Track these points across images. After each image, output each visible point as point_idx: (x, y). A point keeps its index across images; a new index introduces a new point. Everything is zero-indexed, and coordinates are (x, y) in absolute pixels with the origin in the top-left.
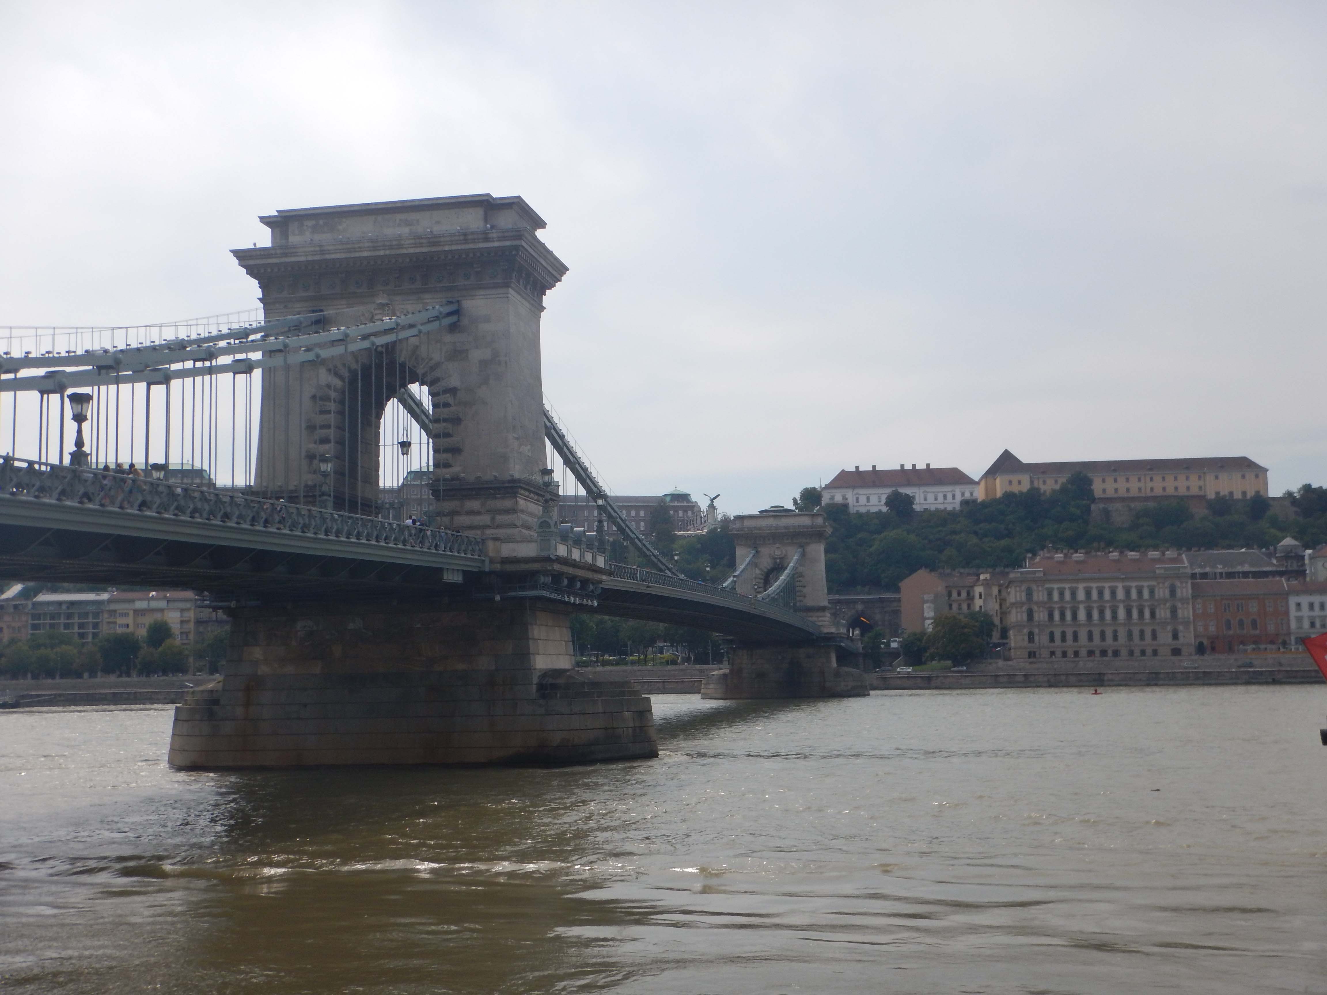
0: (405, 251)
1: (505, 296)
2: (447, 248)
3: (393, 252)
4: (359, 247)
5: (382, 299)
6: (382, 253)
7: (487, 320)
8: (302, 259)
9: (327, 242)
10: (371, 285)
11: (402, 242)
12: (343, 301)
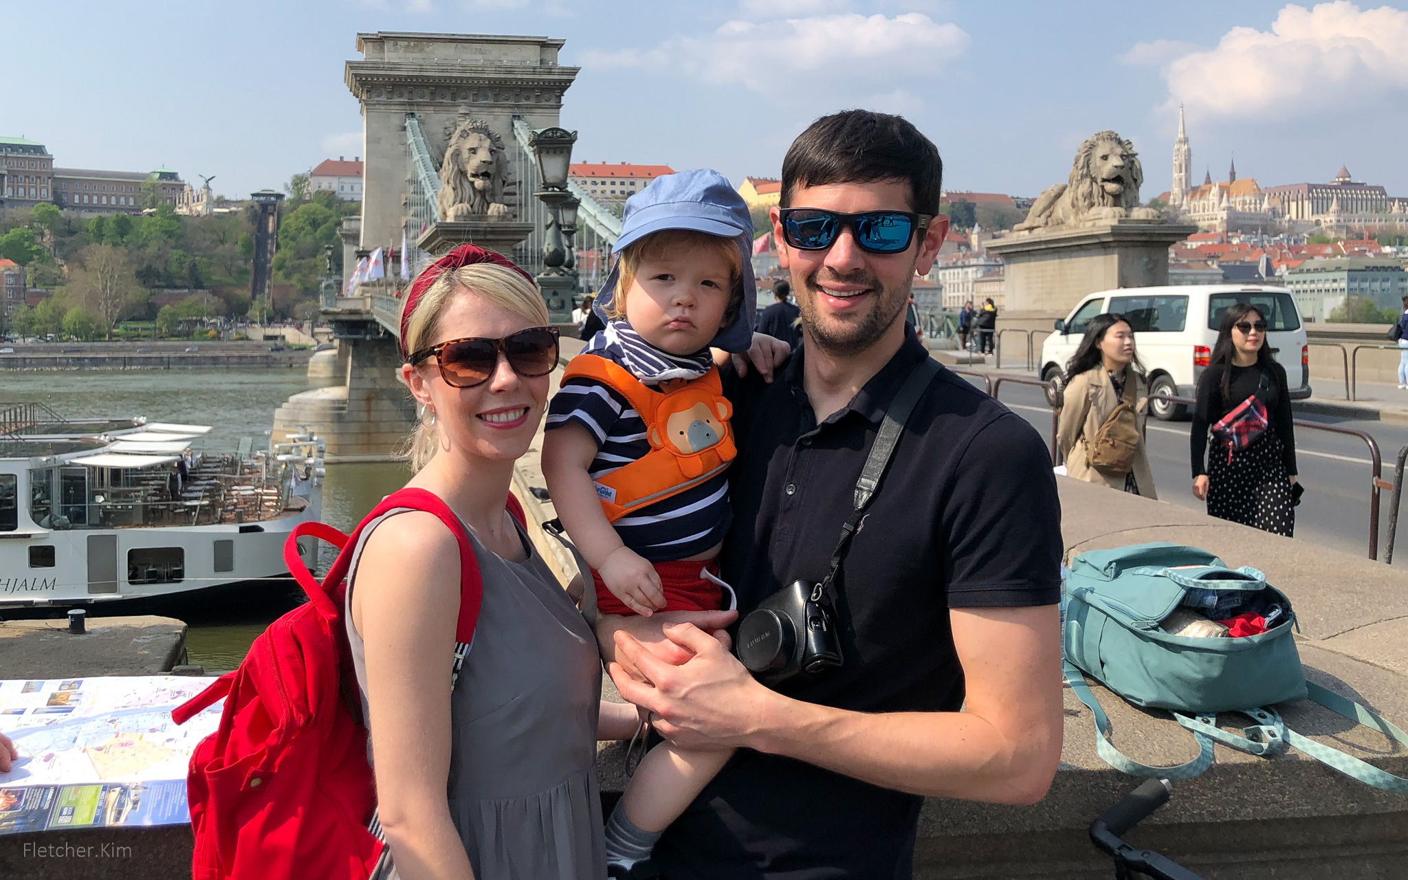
0: (486, 76)
2: (519, 76)
3: (477, 75)
4: (451, 70)
5: (462, 110)
6: (468, 75)
8: (405, 73)
9: (421, 62)
10: (454, 99)
11: (486, 69)
12: (432, 108)
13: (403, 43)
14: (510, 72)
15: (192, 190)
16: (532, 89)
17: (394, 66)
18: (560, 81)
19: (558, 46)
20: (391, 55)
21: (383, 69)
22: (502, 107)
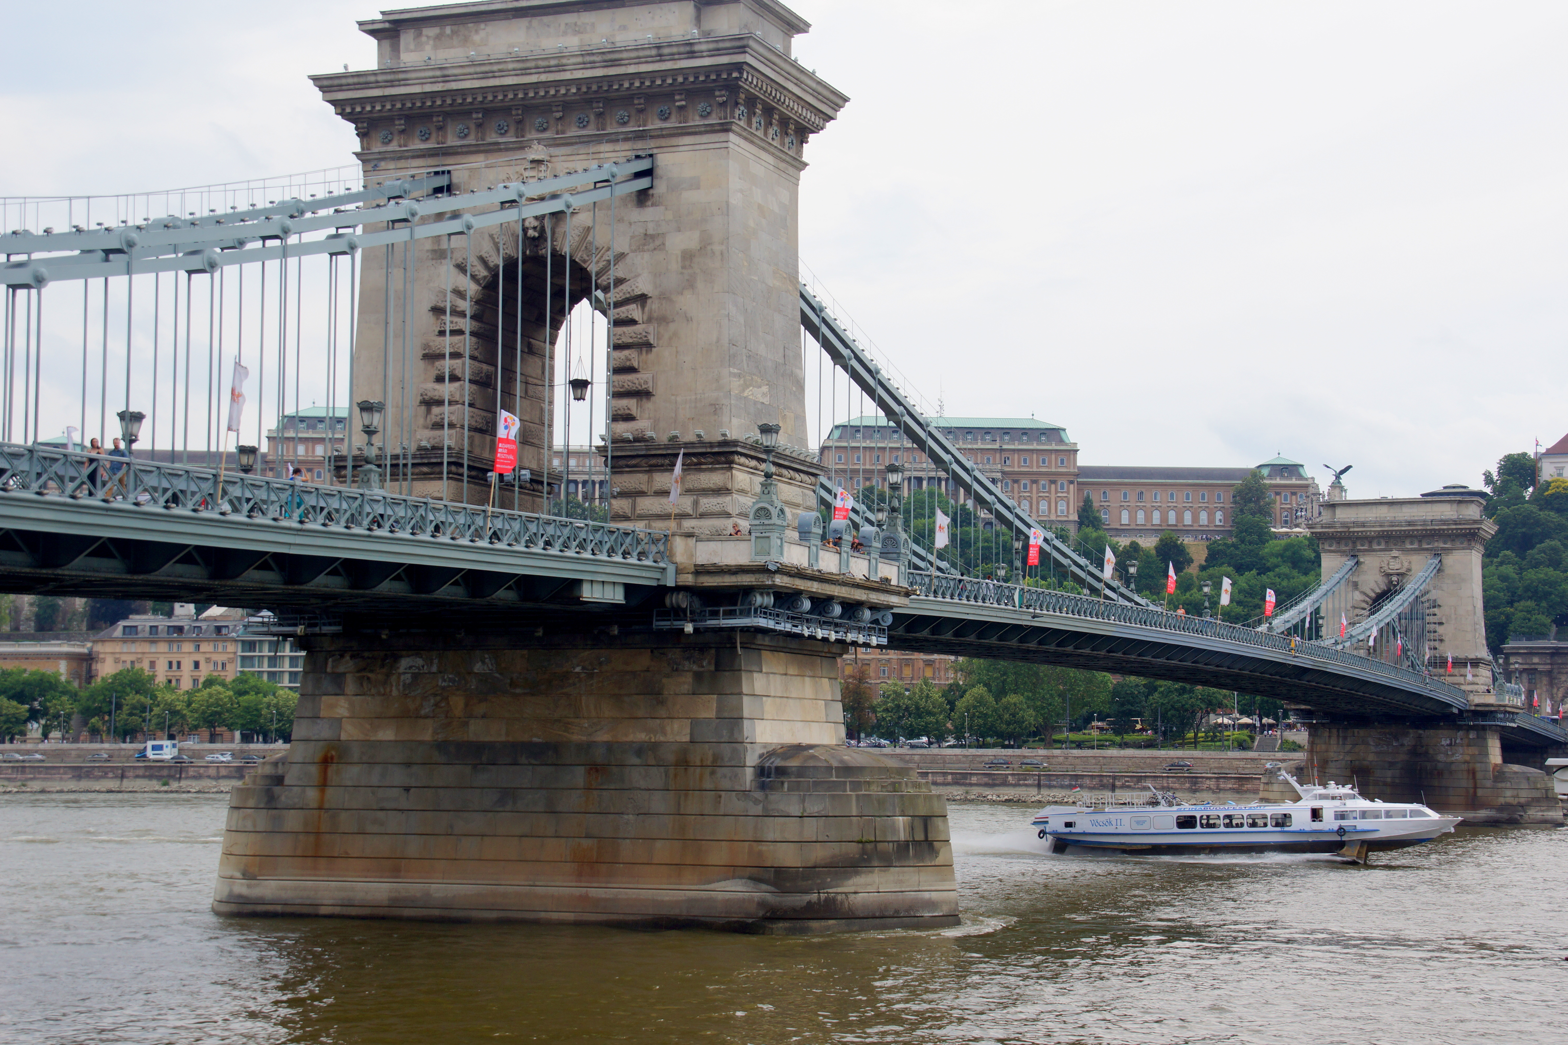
0: (567, 76)
1: (725, 145)
2: (632, 69)
3: (552, 77)
4: (501, 71)
5: (536, 153)
6: (534, 79)
7: (695, 184)
8: (417, 89)
10: (520, 131)
11: (564, 61)
12: (481, 157)
13: (431, 32)
14: (614, 63)
16: (668, 96)
22: (613, 139)
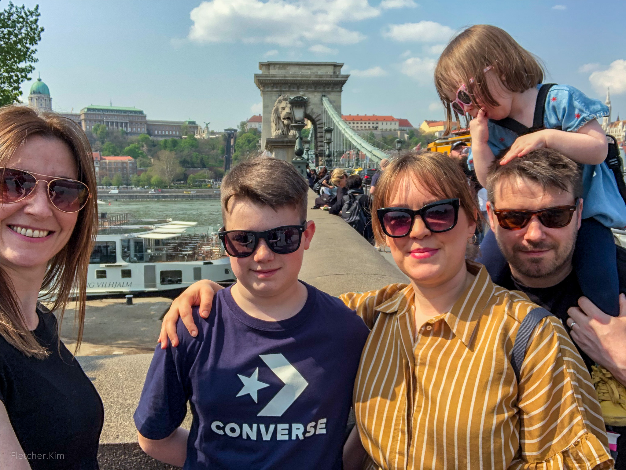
0: (311, 79)
2: (325, 79)
3: (308, 79)
4: (297, 77)
6: (304, 79)
8: (278, 79)
9: (284, 73)
10: (298, 88)
11: (311, 76)
12: (289, 93)
13: (278, 66)
14: (321, 77)
15: (201, 128)
16: (330, 84)
17: (274, 76)
18: (342, 81)
19: (341, 66)
20: (273, 71)
21: (269, 77)
22: (318, 92)
